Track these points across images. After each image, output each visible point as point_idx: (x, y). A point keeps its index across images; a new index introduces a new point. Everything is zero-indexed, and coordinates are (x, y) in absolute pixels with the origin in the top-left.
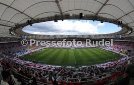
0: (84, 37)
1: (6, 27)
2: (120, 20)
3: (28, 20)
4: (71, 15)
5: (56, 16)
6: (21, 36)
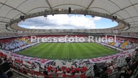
0: (79, 31)
1: (2, 23)
2: (114, 15)
3: (21, 16)
5: (46, 11)
6: (17, 31)
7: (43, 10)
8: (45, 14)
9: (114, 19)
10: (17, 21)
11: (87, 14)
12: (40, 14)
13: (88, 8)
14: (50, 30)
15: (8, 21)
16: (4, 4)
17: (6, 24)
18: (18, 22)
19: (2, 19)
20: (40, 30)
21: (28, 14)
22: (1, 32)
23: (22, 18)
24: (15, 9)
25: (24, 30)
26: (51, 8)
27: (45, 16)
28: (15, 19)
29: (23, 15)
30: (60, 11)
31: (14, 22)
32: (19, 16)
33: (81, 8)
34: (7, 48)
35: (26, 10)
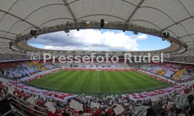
1: (5, 40)
2: (166, 32)
3: (32, 31)
4: (88, 22)
5: (68, 24)
6: (25, 52)
7: (64, 22)
8: (67, 28)
9: (165, 36)
10: (26, 38)
11: (128, 30)
12: (59, 29)
13: (128, 21)
15: (13, 37)
16: (7, 13)
17: (10, 41)
18: (27, 39)
19: (4, 33)
20: (59, 51)
21: (41, 28)
22: (3, 53)
23: (34, 34)
24: (23, 20)
25: (36, 50)
26: (75, 20)
27: (67, 31)
28: (22, 35)
29: (34, 29)
30: (89, 25)
31: (21, 39)
32: (29, 31)
33: (119, 20)
34: (11, 76)
35: (38, 22)
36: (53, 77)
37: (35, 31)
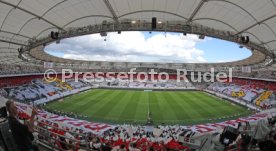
0: (172, 68)
1: (12, 46)
2: (244, 35)
3: (52, 33)
4: (134, 22)
5: (104, 24)
6: (42, 63)
7: (100, 21)
8: (103, 30)
9: (244, 42)
10: (44, 43)
11: (190, 33)
12: (91, 30)
13: (191, 20)
14: (112, 63)
15: (25, 41)
16: (15, 7)
17: (20, 47)
18: (45, 45)
19: (11, 36)
20: (90, 63)
21: (66, 28)
22: (8, 63)
23: (55, 37)
24: (40, 18)
25: (58, 61)
26: (115, 18)
27: (103, 33)
28: (38, 38)
29: (56, 30)
30: (135, 25)
31: (37, 44)
32: (48, 33)
33: (177, 19)
34: (19, 96)
35: (62, 20)
36: (81, 99)
37: (57, 34)
